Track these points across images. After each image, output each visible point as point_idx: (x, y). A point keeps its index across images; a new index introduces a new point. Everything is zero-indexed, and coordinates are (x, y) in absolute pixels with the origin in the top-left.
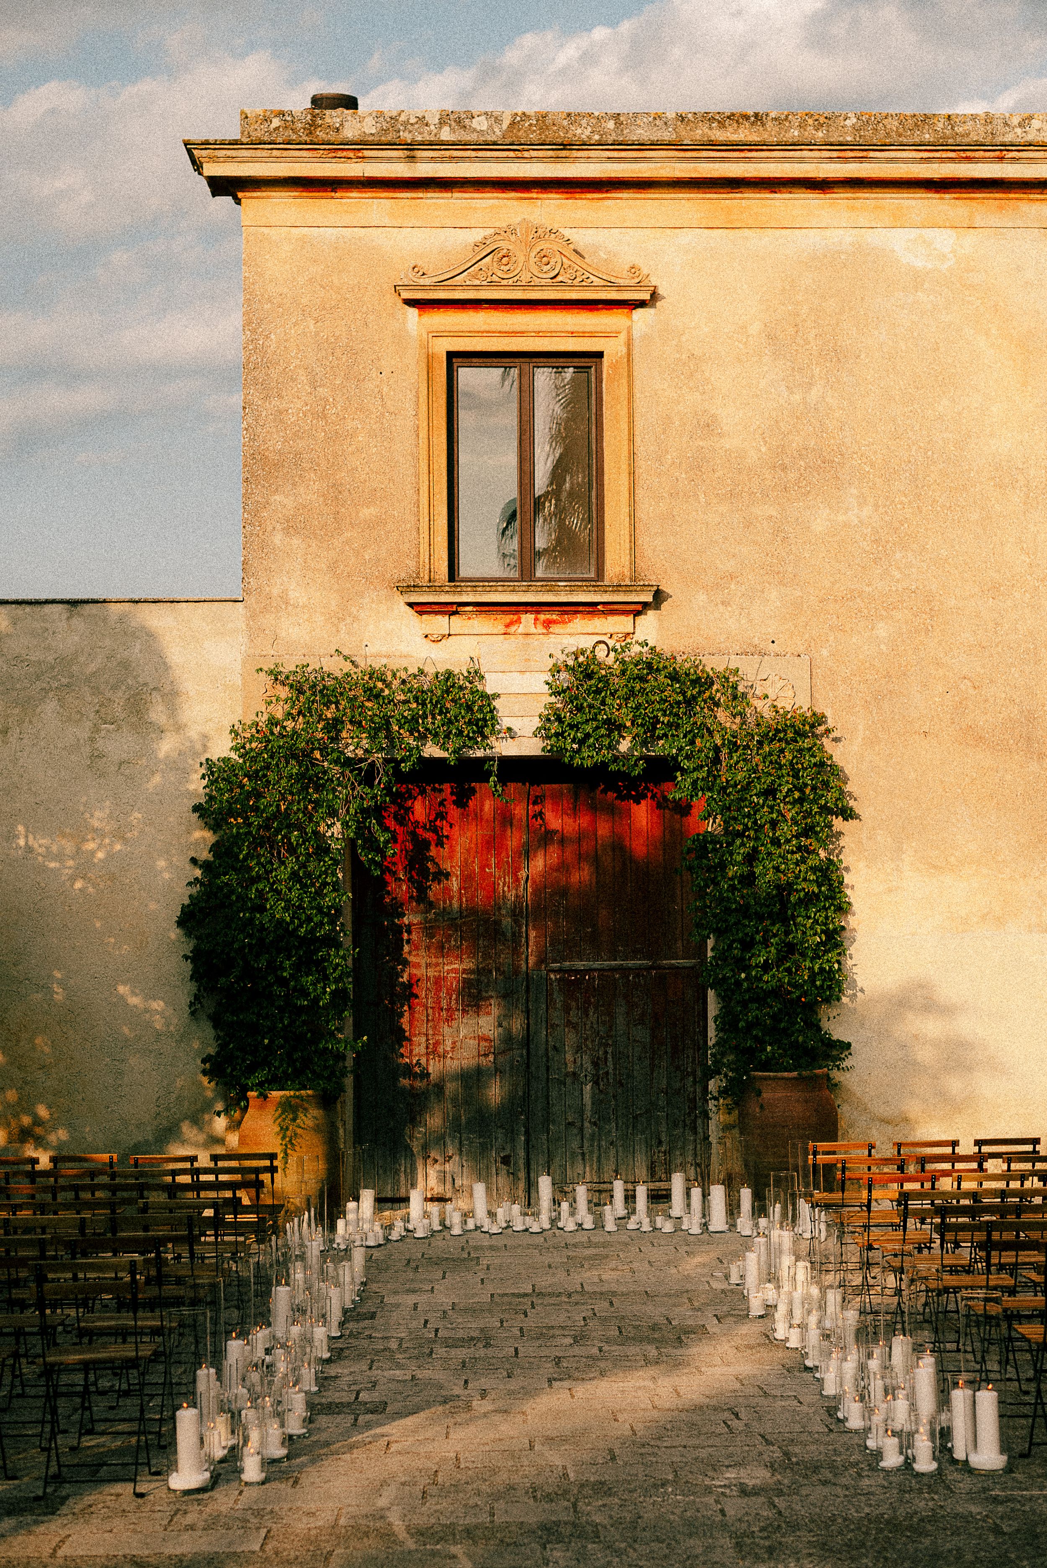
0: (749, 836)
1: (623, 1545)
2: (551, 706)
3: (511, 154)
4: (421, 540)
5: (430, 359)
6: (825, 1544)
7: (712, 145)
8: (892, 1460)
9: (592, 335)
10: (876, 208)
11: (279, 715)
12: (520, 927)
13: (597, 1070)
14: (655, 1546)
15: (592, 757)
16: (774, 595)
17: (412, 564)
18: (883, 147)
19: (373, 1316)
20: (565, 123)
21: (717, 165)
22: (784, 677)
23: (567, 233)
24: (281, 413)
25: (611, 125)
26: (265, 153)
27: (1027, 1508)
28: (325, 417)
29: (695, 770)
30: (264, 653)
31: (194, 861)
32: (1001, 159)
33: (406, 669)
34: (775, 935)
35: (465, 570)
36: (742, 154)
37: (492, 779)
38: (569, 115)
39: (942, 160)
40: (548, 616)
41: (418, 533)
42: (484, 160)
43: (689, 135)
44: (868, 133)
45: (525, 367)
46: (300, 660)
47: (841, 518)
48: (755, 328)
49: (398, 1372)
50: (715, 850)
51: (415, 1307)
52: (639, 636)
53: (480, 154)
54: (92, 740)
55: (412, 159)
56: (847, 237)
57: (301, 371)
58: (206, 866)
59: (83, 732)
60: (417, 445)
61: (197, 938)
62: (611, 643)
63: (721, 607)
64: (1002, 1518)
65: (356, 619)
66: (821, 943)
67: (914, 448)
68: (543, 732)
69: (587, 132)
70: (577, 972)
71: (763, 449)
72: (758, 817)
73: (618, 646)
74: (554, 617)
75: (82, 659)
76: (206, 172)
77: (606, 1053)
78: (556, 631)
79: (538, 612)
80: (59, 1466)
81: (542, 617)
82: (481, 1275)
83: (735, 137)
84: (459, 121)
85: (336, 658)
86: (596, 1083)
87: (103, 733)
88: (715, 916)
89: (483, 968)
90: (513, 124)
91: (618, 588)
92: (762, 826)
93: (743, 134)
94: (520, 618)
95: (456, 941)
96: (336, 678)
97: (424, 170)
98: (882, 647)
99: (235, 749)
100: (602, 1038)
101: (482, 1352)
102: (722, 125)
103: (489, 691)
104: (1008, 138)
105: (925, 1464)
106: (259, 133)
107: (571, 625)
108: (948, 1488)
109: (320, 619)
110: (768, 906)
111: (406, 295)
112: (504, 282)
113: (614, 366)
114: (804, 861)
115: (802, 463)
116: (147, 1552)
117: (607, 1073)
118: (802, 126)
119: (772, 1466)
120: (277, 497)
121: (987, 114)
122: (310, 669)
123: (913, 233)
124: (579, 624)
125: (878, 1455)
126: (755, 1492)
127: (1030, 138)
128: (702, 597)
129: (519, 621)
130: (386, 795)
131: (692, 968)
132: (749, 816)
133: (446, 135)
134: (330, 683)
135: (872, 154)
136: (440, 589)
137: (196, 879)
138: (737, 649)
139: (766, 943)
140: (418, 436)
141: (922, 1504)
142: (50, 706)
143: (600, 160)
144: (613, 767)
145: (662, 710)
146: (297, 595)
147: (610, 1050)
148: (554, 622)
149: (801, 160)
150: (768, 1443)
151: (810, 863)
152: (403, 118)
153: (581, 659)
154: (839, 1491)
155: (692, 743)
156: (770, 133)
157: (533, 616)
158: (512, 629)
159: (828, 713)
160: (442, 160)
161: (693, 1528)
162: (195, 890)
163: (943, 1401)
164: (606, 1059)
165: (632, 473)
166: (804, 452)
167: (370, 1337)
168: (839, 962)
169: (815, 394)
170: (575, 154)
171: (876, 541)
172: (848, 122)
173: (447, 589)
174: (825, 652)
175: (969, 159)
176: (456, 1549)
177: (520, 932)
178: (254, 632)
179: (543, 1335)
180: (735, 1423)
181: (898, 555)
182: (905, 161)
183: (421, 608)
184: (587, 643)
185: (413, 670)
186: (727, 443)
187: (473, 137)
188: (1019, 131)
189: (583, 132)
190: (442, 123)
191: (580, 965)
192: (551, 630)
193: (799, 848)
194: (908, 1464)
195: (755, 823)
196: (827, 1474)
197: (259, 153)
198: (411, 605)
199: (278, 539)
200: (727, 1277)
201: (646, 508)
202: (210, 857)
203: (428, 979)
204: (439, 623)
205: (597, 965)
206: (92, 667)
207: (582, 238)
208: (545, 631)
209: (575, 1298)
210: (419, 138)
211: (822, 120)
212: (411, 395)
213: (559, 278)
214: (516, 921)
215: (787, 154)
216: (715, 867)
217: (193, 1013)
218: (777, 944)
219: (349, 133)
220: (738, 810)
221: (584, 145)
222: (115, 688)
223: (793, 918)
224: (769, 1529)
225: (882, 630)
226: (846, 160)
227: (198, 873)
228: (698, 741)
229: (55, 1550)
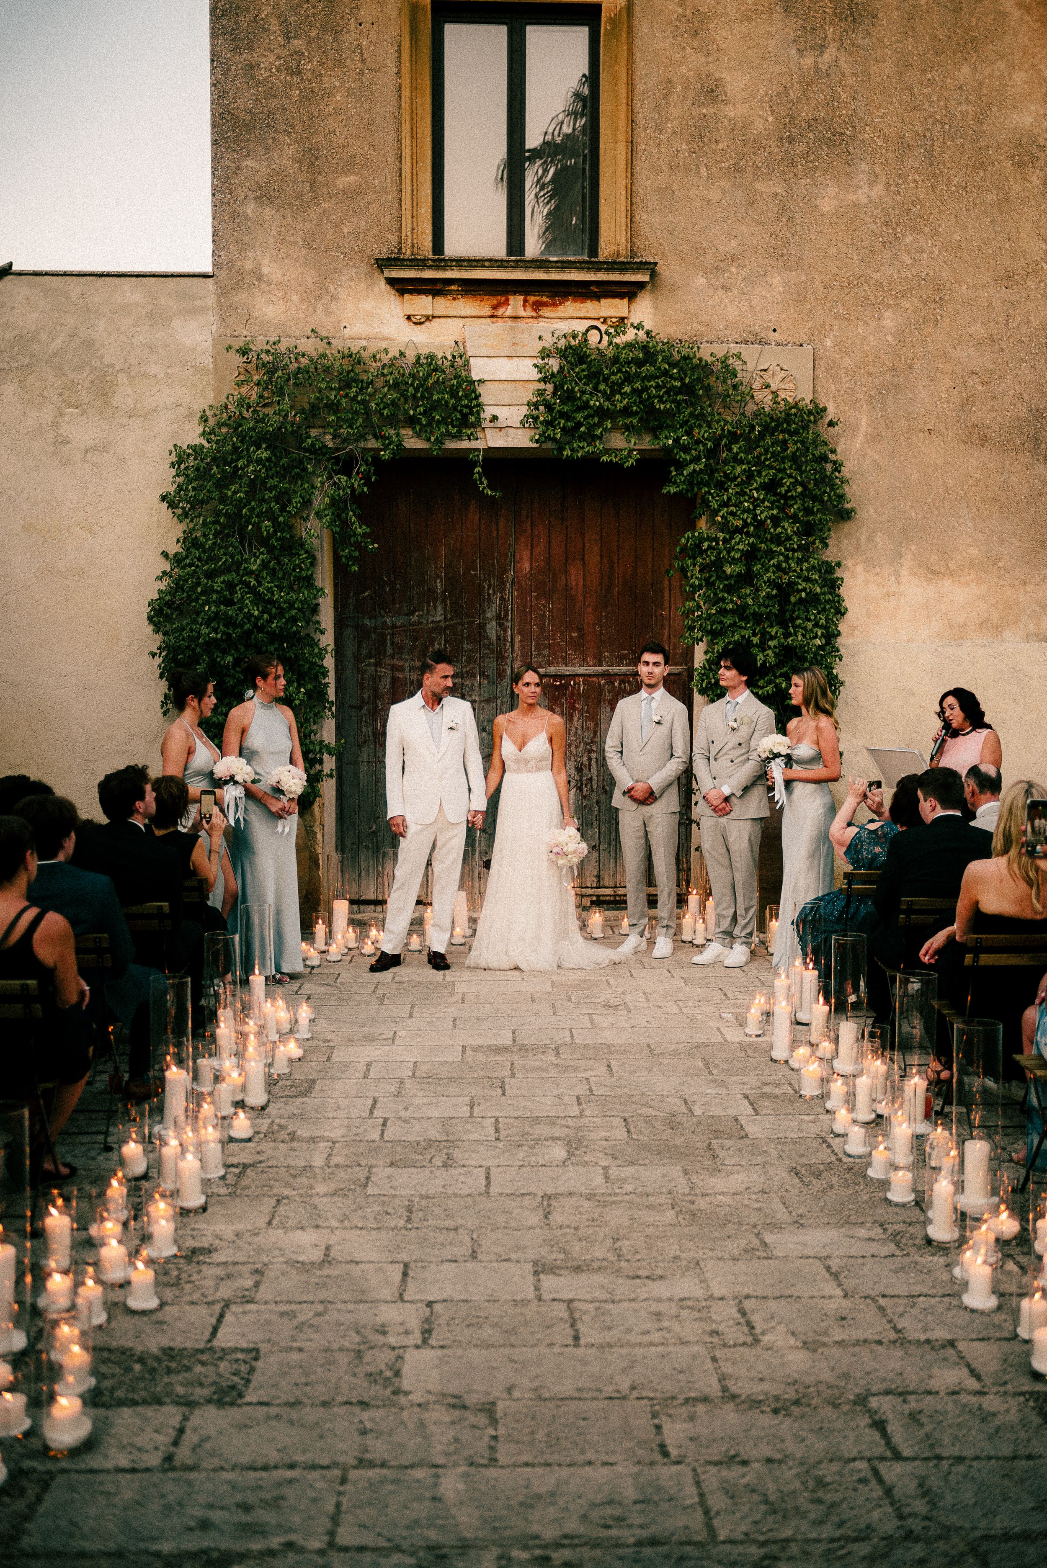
0: (748, 532)
2: (541, 393)
4: (403, 212)
5: (416, 10)
11: (252, 399)
12: (505, 631)
13: (581, 776)
15: (583, 448)
16: (778, 279)
17: (393, 238)
22: (785, 368)
24: (252, 68)
28: (299, 73)
29: (691, 462)
30: (236, 334)
31: (165, 555)
33: (386, 351)
34: (772, 638)
35: (450, 247)
37: (476, 470)
40: (538, 298)
41: (400, 205)
45: (518, 22)
46: (272, 338)
47: (852, 197)
50: (711, 547)
51: (367, 1072)
52: (635, 319)
54: (55, 425)
57: (274, 21)
58: (176, 560)
59: (47, 415)
60: (400, 107)
61: (165, 634)
62: (603, 328)
63: (720, 292)
65: (334, 298)
66: (820, 647)
67: (931, 121)
68: (531, 421)
70: (562, 677)
71: (770, 119)
72: (758, 512)
73: (612, 331)
74: (545, 299)
75: (43, 336)
77: (590, 759)
78: (547, 315)
79: (528, 293)
81: (532, 299)
85: (311, 338)
86: (579, 788)
87: (67, 419)
88: (710, 617)
89: (467, 672)
91: (611, 267)
92: (763, 523)
94: (507, 300)
95: (439, 644)
96: (311, 360)
98: (889, 338)
99: (204, 434)
100: (587, 743)
103: (475, 376)
107: (561, 308)
109: (295, 297)
110: (766, 607)
113: (615, 23)
114: (804, 560)
115: (811, 135)
117: (591, 779)
120: (248, 162)
122: (283, 349)
124: (570, 307)
128: (701, 281)
129: (506, 303)
130: (364, 485)
131: (679, 674)
132: (748, 511)
134: (304, 363)
136: (422, 265)
137: (164, 573)
138: (736, 337)
139: (763, 646)
140: (400, 97)
142: (10, 390)
144: (605, 459)
145: (658, 396)
146: (270, 269)
147: (594, 755)
148: (545, 304)
151: (812, 563)
153: (572, 342)
155: (690, 433)
157: (522, 298)
158: (500, 312)
159: (831, 407)
162: (163, 585)
164: (590, 765)
165: (632, 144)
166: (813, 123)
168: (837, 669)
169: (828, 56)
171: (887, 224)
173: (430, 263)
174: (828, 343)
177: (505, 637)
178: (226, 312)
181: (909, 239)
183: (402, 287)
184: (580, 326)
185: (395, 353)
186: (731, 112)
191: (566, 670)
192: (541, 313)
193: (801, 548)
195: (755, 518)
198: (389, 282)
199: (250, 209)
201: (646, 182)
202: (179, 550)
204: (423, 304)
205: (582, 670)
206: (53, 347)
208: (534, 314)
209: (564, 1056)
212: (392, 50)
214: (500, 625)
216: (711, 565)
217: (165, 714)
218: (775, 647)
220: (736, 506)
222: (79, 368)
223: (793, 620)
225: (890, 321)
227: (167, 567)
228: (696, 432)
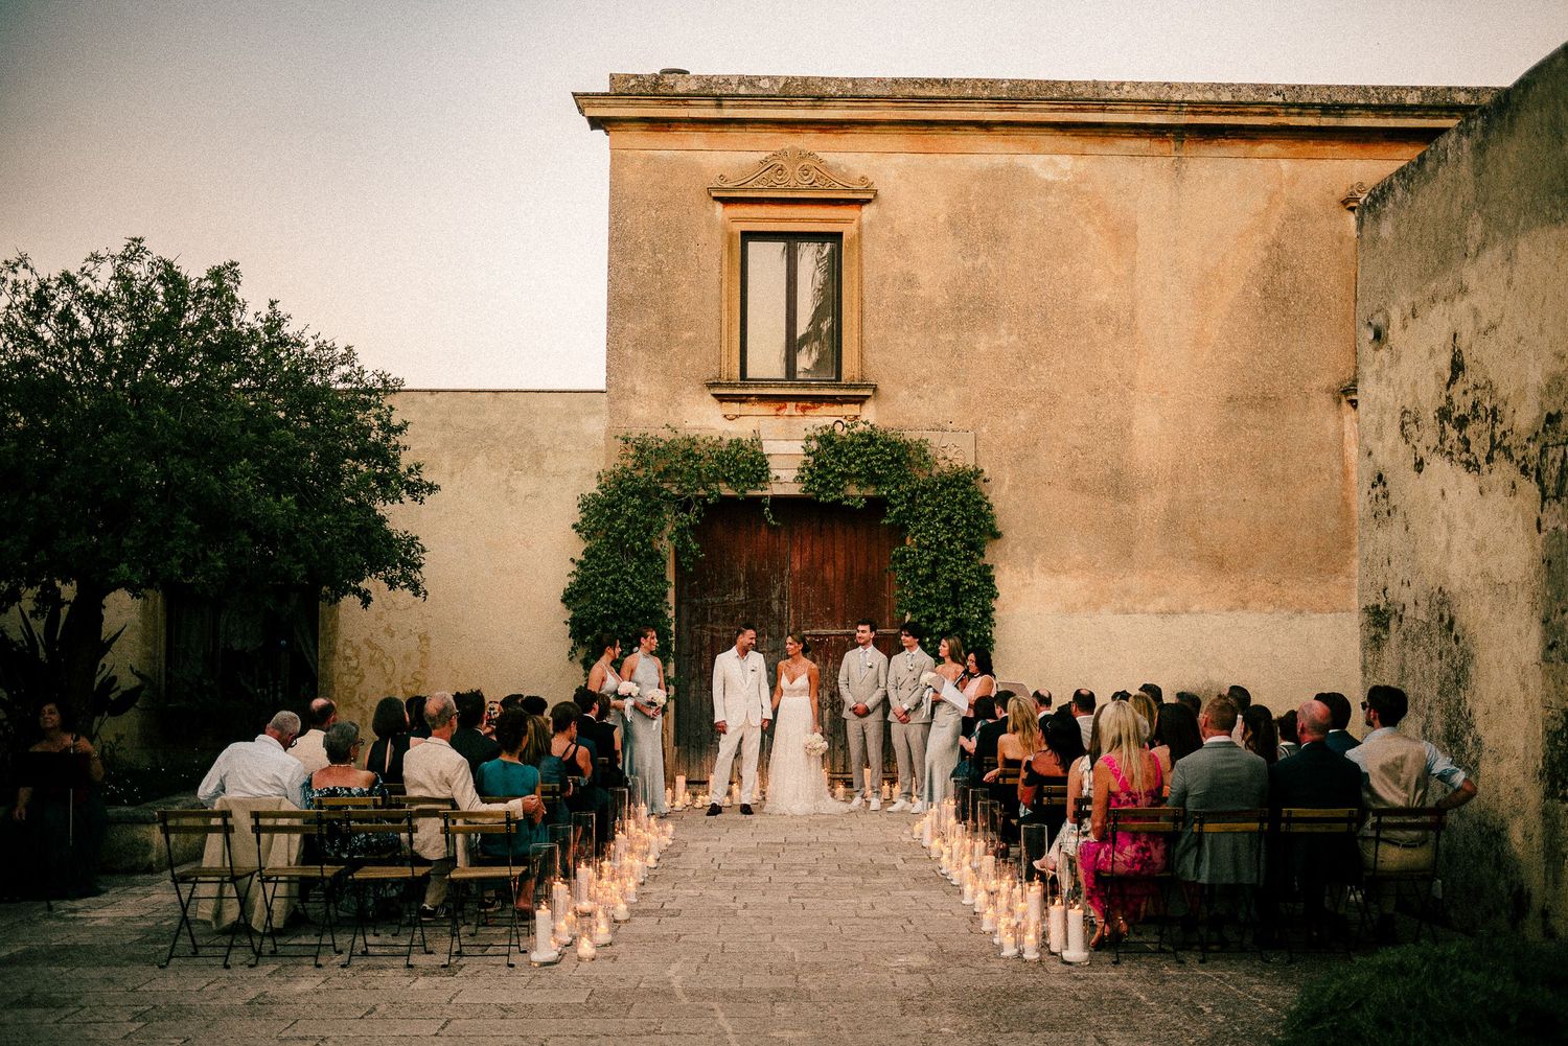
0: (932, 548)
1: (825, 1004)
2: (806, 462)
3: (784, 103)
4: (722, 353)
5: (731, 236)
6: (960, 1005)
7: (914, 98)
8: (1009, 951)
9: (835, 221)
10: (1022, 140)
11: (629, 466)
12: (784, 606)
14: (846, 1005)
15: (831, 496)
16: (952, 391)
17: (716, 369)
18: (1028, 100)
19: (679, 855)
20: (820, 84)
21: (917, 112)
22: (957, 445)
23: (820, 155)
24: (633, 270)
25: (850, 85)
26: (626, 102)
27: (1096, 984)
28: (661, 273)
29: (898, 504)
30: (619, 426)
31: (573, 560)
32: (1103, 110)
33: (711, 437)
34: (949, 613)
35: (750, 374)
36: (934, 105)
37: (766, 509)
38: (823, 78)
39: (1064, 110)
40: (804, 404)
41: (720, 348)
42: (766, 107)
43: (900, 92)
44: (1017, 93)
45: (792, 242)
46: (642, 430)
47: (996, 342)
48: (941, 219)
49: (692, 891)
50: (910, 557)
51: (707, 850)
52: (863, 418)
53: (765, 103)
54: (507, 481)
55: (720, 106)
56: (1001, 160)
57: (646, 244)
58: (581, 564)
59: (503, 475)
60: (721, 292)
61: (574, 610)
62: (845, 422)
63: (917, 399)
64: (1079, 989)
65: (680, 404)
66: (979, 619)
67: (1044, 297)
68: (800, 479)
69: (834, 90)
70: (821, 636)
71: (946, 297)
72: (939, 536)
73: (849, 424)
74: (809, 405)
75: (502, 428)
76: (587, 114)
78: (809, 414)
79: (798, 402)
80: (461, 946)
81: (800, 404)
82: (752, 830)
83: (929, 94)
84: (751, 82)
85: (666, 429)
86: (832, 708)
87: (515, 477)
88: (910, 600)
90: (785, 84)
91: (849, 387)
92: (942, 542)
93: (936, 92)
94: (785, 405)
95: (742, 615)
96: (666, 443)
97: (727, 113)
98: (1022, 427)
99: (599, 488)
101: (747, 879)
102: (922, 86)
103: (765, 452)
104: (1108, 97)
105: (1031, 955)
106: (622, 88)
107: (819, 410)
108: (1045, 970)
109: (656, 404)
110: (944, 594)
111: (714, 194)
112: (778, 187)
113: (851, 242)
114: (968, 565)
115: (971, 306)
116: (511, 1002)
118: (974, 88)
119: (930, 955)
120: (629, 325)
121: (1095, 81)
122: (649, 437)
123: (1047, 157)
124: (824, 409)
125: (1000, 947)
126: (918, 971)
127: (1122, 97)
128: (904, 393)
129: (785, 407)
130: (697, 519)
132: (932, 535)
133: (742, 90)
134: (661, 445)
135: (1019, 106)
136: (734, 386)
137: (573, 572)
138: (927, 426)
139: (943, 618)
140: (721, 286)
141: (1028, 981)
142: (480, 460)
143: (841, 108)
144: (845, 503)
145: (878, 465)
146: (641, 387)
148: (808, 408)
149: (974, 109)
150: (930, 940)
151: (973, 566)
152: (715, 79)
153: (825, 432)
154: (973, 971)
155: (897, 487)
156: (954, 92)
157: (794, 404)
158: (781, 413)
159: (986, 469)
160: (739, 107)
161: (873, 994)
162: (573, 579)
163: (1044, 914)
165: (861, 313)
166: (972, 299)
167: (675, 868)
168: (991, 632)
169: (980, 261)
170: (825, 104)
171: (1019, 358)
172: (1004, 85)
173: (739, 385)
174: (984, 430)
175: (1082, 110)
176: (715, 1005)
177: (784, 610)
178: (613, 413)
179: (790, 868)
180: (910, 928)
181: (1033, 367)
182: (1040, 110)
183: (721, 398)
184: (830, 421)
185: (716, 438)
186: (922, 293)
187: (761, 92)
188: (1115, 92)
189: (831, 90)
190: (740, 84)
191: (822, 632)
192: (806, 413)
193: (966, 558)
194: (1020, 954)
195: (937, 540)
196: (966, 960)
197: (619, 102)
198: (714, 395)
199: (630, 352)
200: (912, 834)
201: (870, 335)
202: (583, 558)
203: (724, 639)
204: (734, 408)
205: (834, 632)
206: (509, 433)
207: (830, 158)
208: (802, 414)
209: (812, 846)
210: (725, 92)
211: (987, 83)
212: (717, 259)
213: (815, 184)
214: (781, 603)
215: (964, 105)
216: (911, 568)
219: (680, 89)
220: (925, 532)
221: (832, 97)
222: (523, 447)
223: (962, 602)
224: (926, 994)
225: (1022, 416)
226: (1002, 109)
227: (575, 568)
228: (901, 487)
229: (451, 1000)
